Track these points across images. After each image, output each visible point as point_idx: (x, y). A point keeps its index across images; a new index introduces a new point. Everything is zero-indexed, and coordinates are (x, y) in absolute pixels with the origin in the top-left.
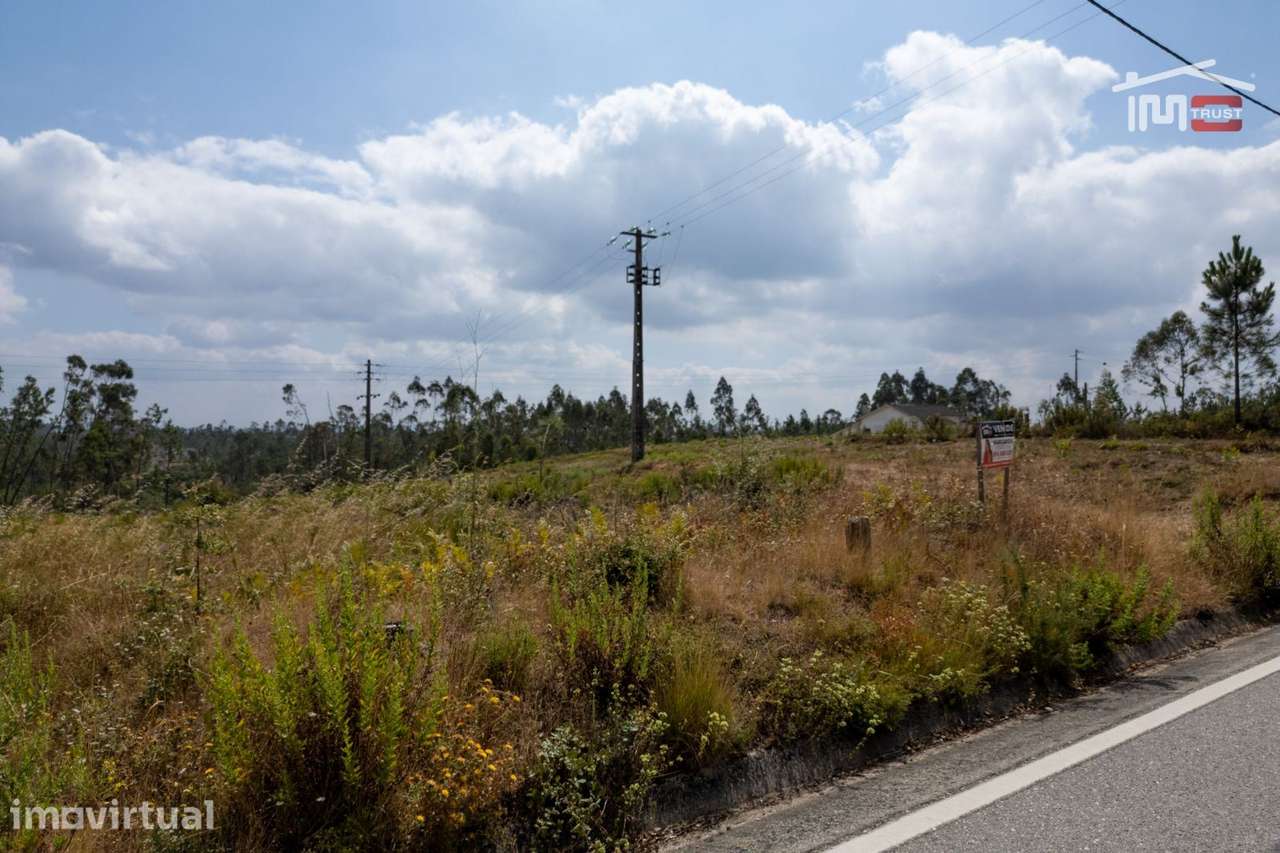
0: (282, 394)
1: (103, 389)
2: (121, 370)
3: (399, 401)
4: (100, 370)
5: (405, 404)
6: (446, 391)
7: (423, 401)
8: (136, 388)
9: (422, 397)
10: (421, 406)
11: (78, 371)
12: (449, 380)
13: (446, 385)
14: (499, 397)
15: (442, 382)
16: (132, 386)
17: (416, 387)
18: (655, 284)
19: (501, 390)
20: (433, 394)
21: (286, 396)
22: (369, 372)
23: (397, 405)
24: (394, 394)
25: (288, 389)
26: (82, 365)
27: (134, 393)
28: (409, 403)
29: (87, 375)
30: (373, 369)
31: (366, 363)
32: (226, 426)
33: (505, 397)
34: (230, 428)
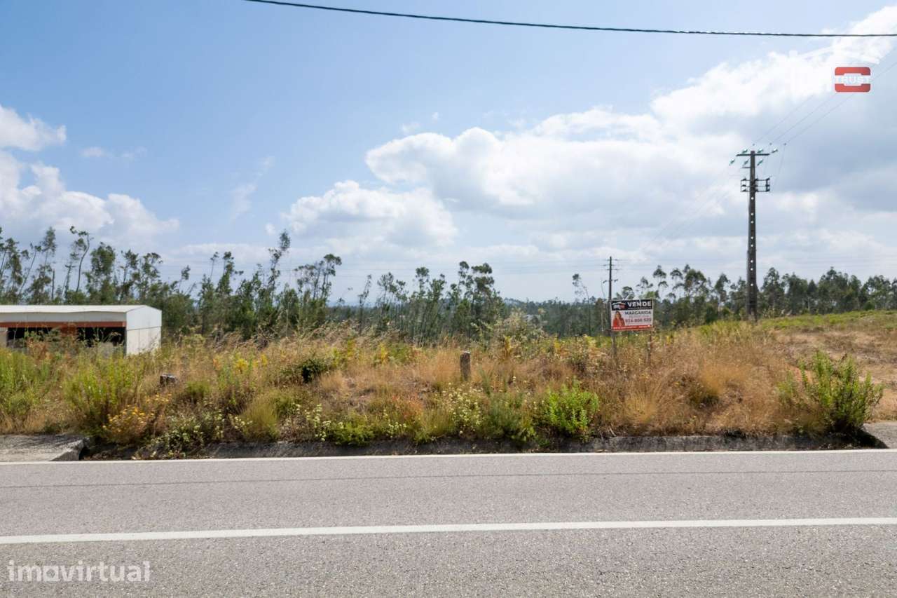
0: (572, 280)
1: (477, 280)
2: (486, 269)
3: (647, 283)
4: (476, 269)
5: (652, 285)
6: (684, 275)
7: (664, 283)
8: (494, 279)
9: (663, 280)
10: (662, 286)
11: (465, 270)
12: (687, 267)
13: (685, 271)
14: (723, 279)
15: (681, 269)
16: (492, 278)
17: (659, 273)
18: (767, 190)
19: (725, 273)
20: (675, 277)
21: (575, 281)
22: (611, 265)
23: (645, 286)
24: (643, 278)
25: (576, 277)
26: (467, 267)
27: (493, 282)
28: (654, 284)
29: (470, 272)
30: (613, 262)
31: (609, 258)
32: (557, 301)
33: (728, 279)
34: (560, 302)
